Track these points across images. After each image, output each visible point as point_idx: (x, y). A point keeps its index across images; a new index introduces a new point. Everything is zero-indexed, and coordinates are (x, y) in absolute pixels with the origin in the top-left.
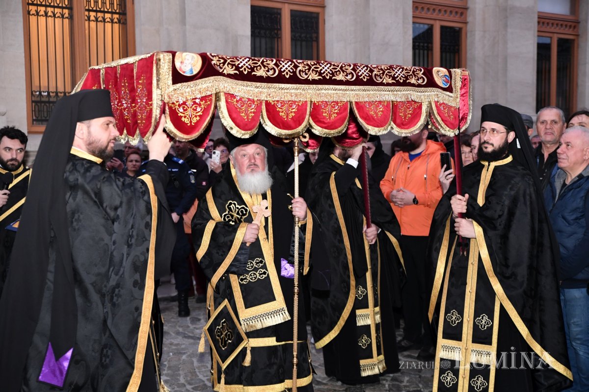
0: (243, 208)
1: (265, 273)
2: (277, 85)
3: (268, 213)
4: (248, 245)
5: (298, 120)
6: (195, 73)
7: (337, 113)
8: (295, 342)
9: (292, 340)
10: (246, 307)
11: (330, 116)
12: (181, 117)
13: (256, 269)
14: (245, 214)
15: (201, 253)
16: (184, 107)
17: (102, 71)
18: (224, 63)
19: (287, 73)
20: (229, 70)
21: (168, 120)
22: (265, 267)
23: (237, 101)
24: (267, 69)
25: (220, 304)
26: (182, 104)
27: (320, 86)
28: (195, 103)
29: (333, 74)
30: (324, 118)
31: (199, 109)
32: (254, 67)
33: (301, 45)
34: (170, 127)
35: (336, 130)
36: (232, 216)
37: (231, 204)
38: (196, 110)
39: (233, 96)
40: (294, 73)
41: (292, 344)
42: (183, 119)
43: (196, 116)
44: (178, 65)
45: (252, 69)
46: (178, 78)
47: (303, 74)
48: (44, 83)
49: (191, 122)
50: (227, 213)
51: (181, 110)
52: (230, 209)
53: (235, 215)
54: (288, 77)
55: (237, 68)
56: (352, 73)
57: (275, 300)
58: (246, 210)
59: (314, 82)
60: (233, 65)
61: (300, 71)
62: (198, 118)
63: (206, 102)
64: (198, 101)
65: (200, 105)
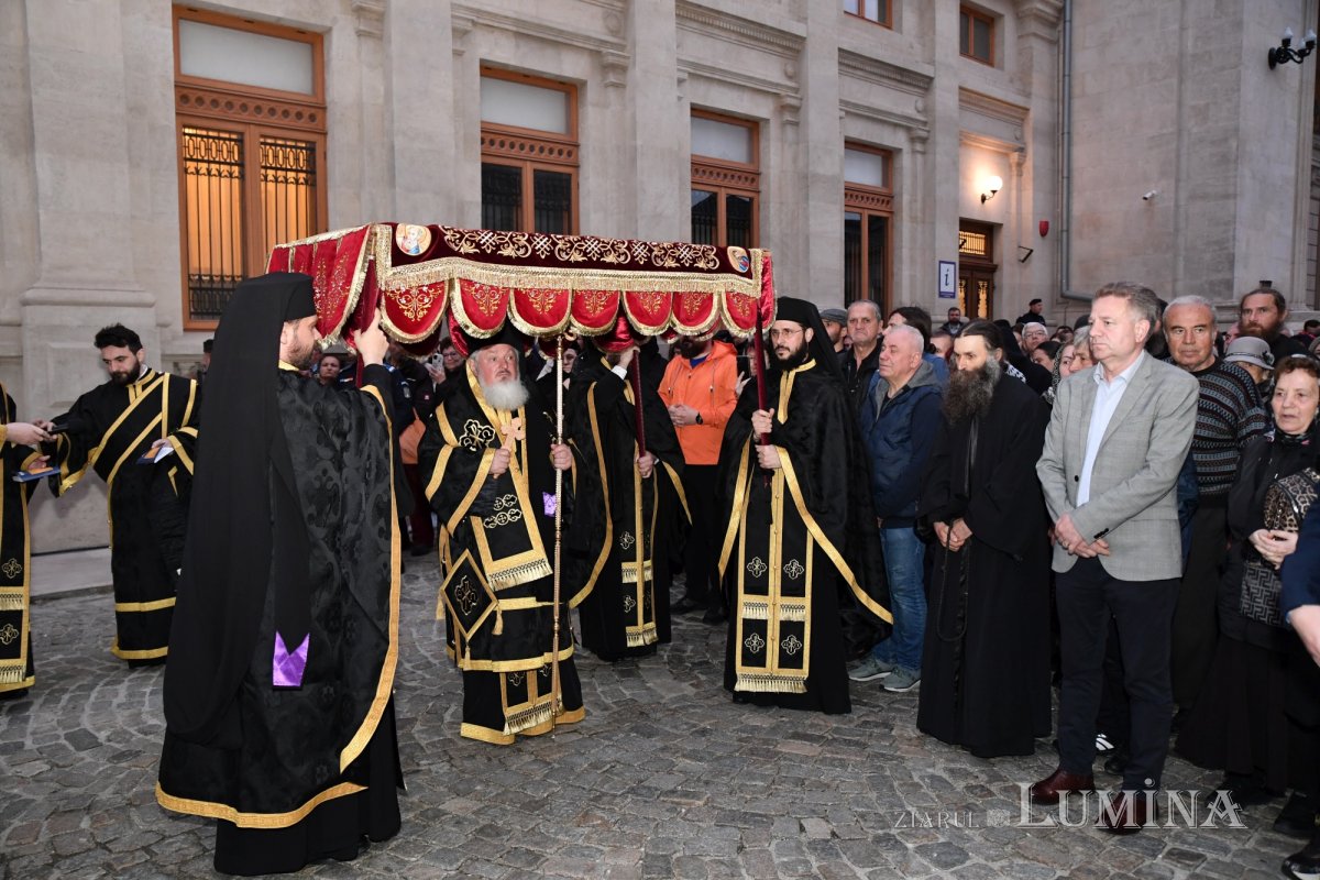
0: (487, 429)
1: (517, 514)
2: (529, 269)
3: (522, 435)
4: (495, 477)
5: (557, 314)
6: (421, 252)
7: (603, 306)
8: (556, 603)
9: (552, 600)
10: (494, 560)
11: (595, 308)
12: (403, 310)
13: (506, 509)
14: (491, 437)
15: (431, 489)
16: (406, 298)
17: (291, 251)
18: (460, 239)
19: (543, 253)
20: (467, 248)
21: (384, 313)
22: (517, 506)
23: (476, 291)
24: (516, 246)
25: (459, 556)
26: (405, 293)
27: (584, 271)
28: (421, 291)
29: (602, 255)
30: (588, 311)
31: (426, 300)
32: (501, 244)
33: (548, 216)
34: (388, 322)
35: (602, 328)
36: (473, 440)
37: (471, 424)
38: (422, 301)
39: (471, 283)
40: (552, 252)
41: (552, 607)
42: (406, 313)
43: (423, 310)
44: (399, 240)
45: (498, 247)
46: (399, 258)
47: (563, 255)
48: (205, 264)
49: (416, 317)
50: (465, 435)
51: (403, 301)
52: (470, 430)
53: (477, 438)
54: (543, 257)
55: (478, 245)
56: (625, 253)
57: (532, 548)
58: (492, 432)
59: (577, 265)
60: (472, 242)
61: (559, 250)
62: (425, 312)
63: (436, 291)
64: (425, 289)
65: (428, 294)
